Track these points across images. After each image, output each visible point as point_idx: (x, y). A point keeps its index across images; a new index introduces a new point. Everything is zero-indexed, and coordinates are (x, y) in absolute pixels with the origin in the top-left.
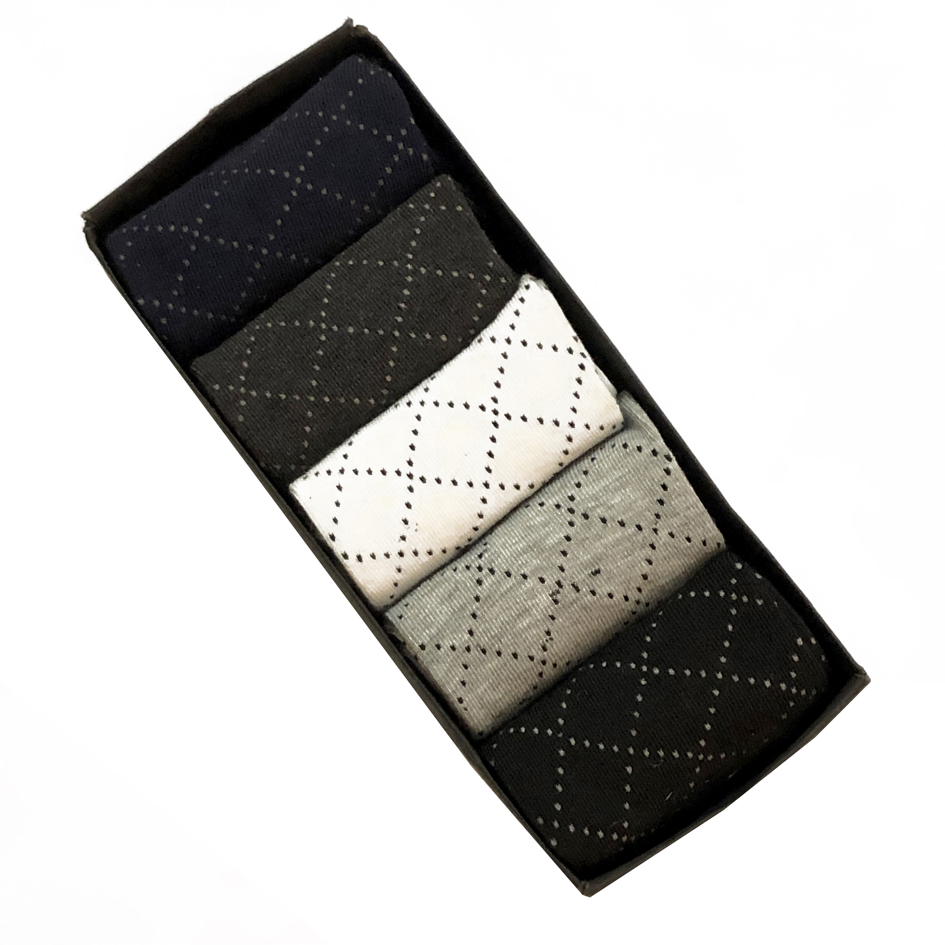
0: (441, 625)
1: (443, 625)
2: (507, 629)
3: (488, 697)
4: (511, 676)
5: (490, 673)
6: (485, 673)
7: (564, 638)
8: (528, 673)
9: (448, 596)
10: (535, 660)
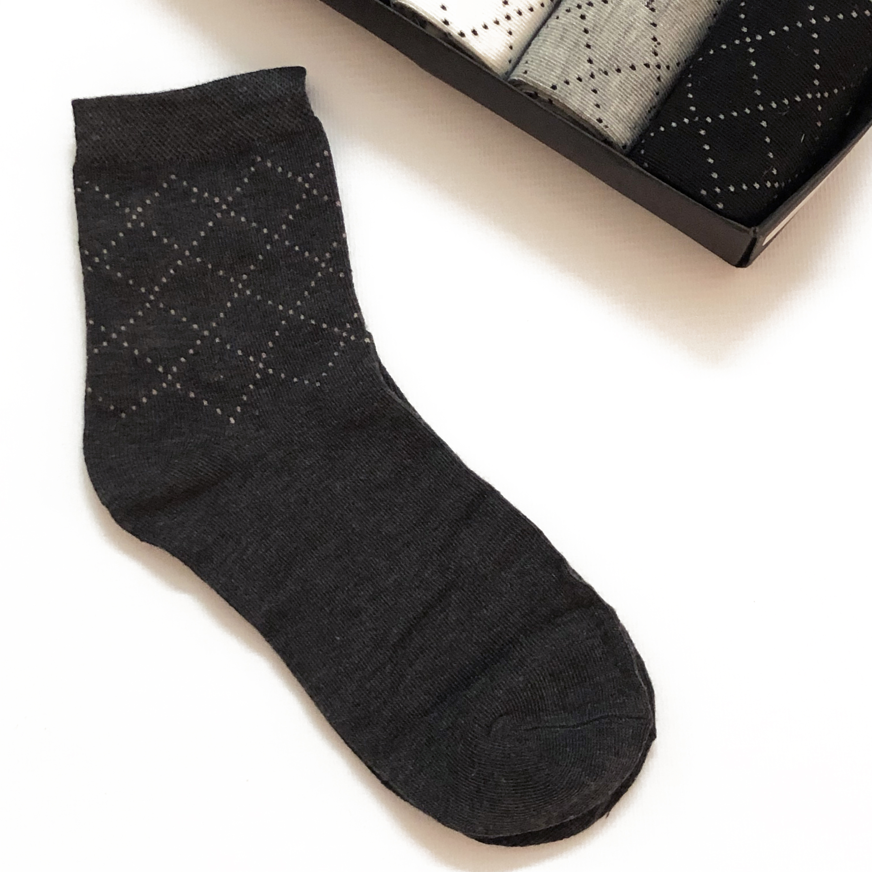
0: (563, 65)
1: (564, 63)
2: (619, 48)
3: (622, 112)
4: (635, 87)
5: (617, 90)
6: (612, 91)
7: (669, 40)
8: (648, 80)
9: (561, 39)
10: (651, 67)
